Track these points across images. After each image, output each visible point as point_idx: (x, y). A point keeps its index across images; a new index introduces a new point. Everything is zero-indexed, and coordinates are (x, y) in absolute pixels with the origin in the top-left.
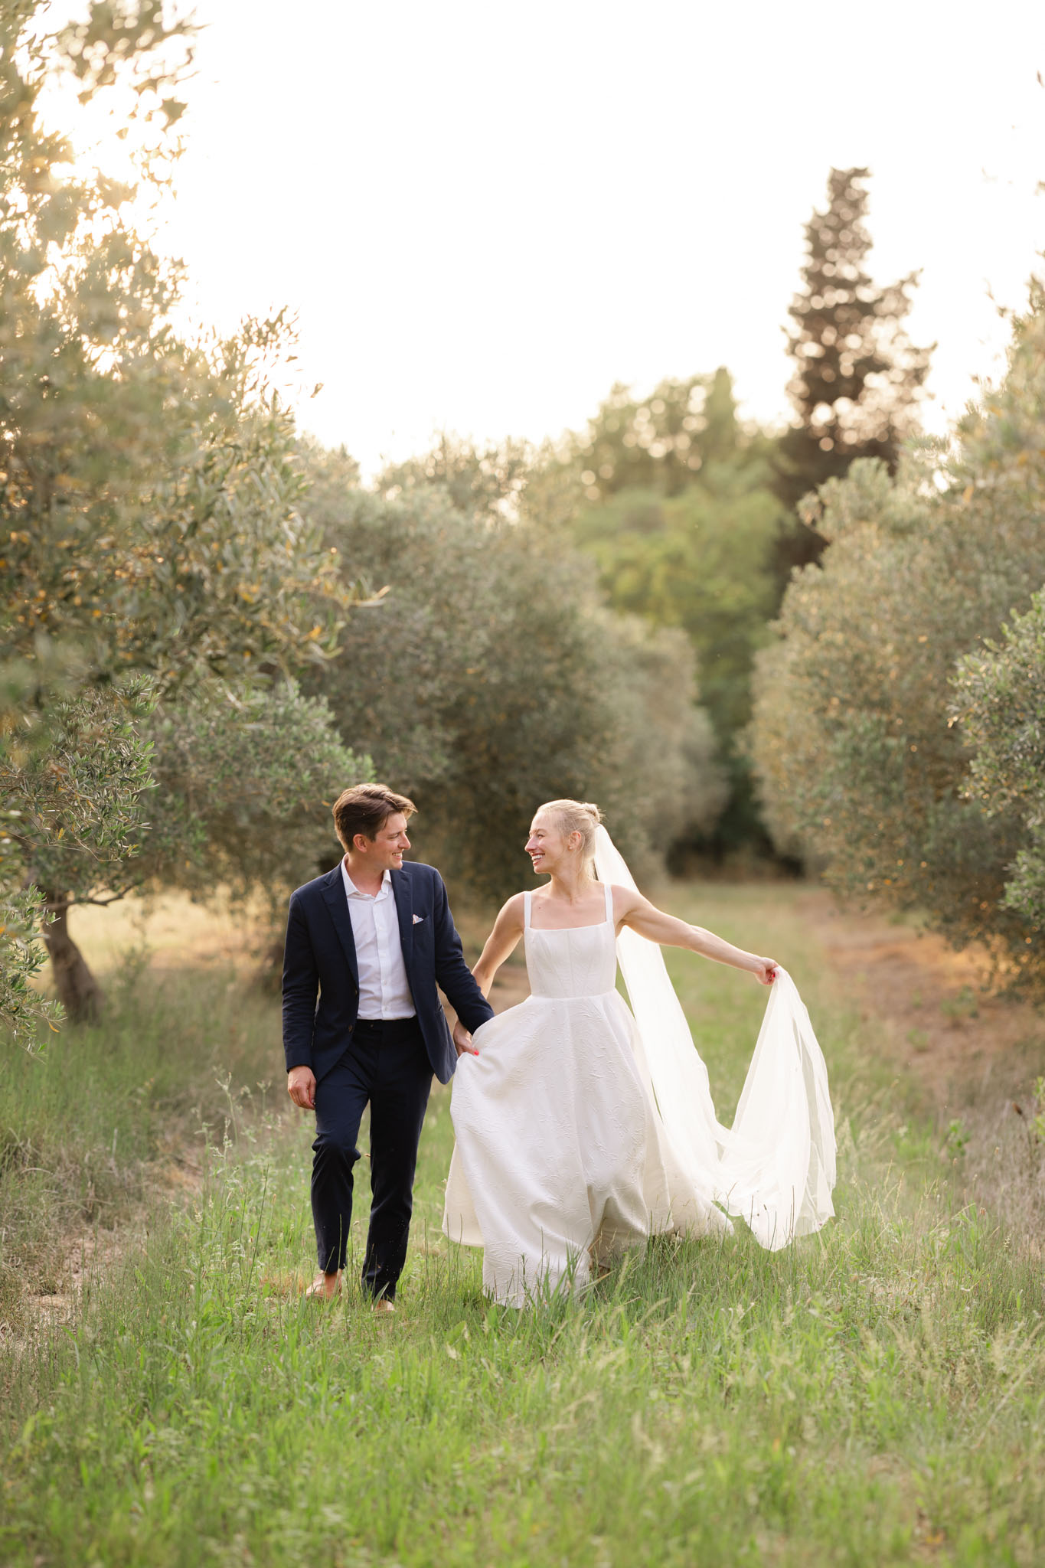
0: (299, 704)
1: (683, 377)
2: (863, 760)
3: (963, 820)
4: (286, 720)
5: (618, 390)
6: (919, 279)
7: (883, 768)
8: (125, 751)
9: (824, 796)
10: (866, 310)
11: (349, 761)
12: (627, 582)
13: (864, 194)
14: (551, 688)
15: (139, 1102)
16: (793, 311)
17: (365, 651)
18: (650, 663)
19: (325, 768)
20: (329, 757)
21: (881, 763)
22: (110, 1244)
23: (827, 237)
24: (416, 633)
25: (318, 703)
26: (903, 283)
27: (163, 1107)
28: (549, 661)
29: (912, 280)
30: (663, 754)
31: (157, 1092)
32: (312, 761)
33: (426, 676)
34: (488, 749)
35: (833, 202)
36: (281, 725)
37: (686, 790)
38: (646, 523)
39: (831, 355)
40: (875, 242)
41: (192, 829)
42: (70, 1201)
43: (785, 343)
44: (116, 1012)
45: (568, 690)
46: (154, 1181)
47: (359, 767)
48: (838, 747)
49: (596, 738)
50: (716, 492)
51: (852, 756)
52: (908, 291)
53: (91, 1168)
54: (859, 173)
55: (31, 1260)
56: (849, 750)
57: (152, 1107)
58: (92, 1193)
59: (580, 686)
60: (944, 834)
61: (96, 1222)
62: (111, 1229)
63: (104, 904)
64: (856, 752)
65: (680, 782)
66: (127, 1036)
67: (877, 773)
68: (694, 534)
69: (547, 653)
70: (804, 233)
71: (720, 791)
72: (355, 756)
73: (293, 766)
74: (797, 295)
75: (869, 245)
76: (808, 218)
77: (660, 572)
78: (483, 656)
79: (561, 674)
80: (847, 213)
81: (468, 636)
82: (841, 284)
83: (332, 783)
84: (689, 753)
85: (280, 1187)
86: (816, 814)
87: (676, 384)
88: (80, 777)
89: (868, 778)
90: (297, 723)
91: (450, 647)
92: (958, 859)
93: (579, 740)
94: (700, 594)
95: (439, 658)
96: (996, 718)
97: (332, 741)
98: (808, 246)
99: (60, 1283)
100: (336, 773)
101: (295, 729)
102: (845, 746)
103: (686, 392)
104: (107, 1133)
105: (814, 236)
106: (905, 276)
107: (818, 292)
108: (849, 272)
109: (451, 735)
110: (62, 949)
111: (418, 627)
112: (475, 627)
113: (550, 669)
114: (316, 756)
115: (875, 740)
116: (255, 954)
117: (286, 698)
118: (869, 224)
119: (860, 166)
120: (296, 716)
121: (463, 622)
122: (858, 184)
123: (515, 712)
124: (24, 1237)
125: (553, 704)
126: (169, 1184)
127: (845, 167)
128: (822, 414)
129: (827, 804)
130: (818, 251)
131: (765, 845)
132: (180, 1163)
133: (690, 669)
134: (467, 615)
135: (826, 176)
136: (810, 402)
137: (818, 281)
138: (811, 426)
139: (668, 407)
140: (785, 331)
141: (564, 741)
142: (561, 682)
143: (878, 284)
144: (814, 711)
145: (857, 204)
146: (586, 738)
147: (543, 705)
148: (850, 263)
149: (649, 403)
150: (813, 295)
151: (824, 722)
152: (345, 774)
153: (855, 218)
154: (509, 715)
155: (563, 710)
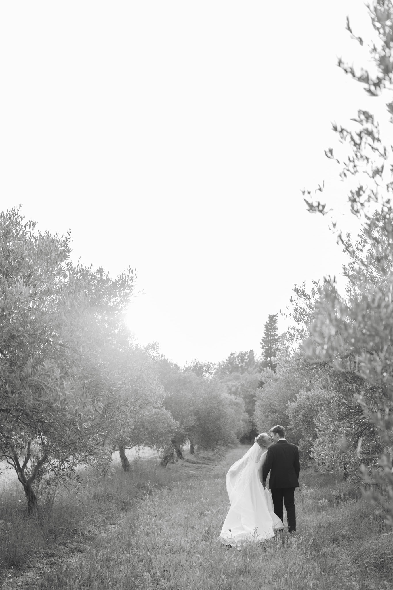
0: (165, 411)
1: (243, 352)
3: (290, 434)
4: (163, 414)
5: (232, 354)
8: (128, 420)
10: (277, 340)
11: (175, 422)
12: (233, 389)
14: (216, 409)
15: (134, 487)
16: (263, 340)
17: (180, 402)
18: (236, 404)
19: (170, 423)
20: (171, 421)
22: (126, 515)
23: (269, 327)
24: (189, 398)
25: (169, 411)
26: (283, 336)
27: (139, 488)
28: (215, 404)
30: (239, 421)
31: (138, 485)
32: (167, 422)
33: (191, 406)
34: (204, 420)
35: (270, 321)
36: (162, 416)
37: (244, 428)
38: (237, 378)
39: (270, 348)
41: (145, 435)
42: (119, 506)
43: (261, 346)
44: (133, 469)
45: (219, 409)
46: (136, 502)
47: (176, 423)
49: (224, 418)
50: (249, 373)
51: (271, 421)
53: (123, 500)
54: (275, 316)
55: (110, 518)
57: (137, 488)
58: (123, 505)
59: (221, 409)
61: (124, 511)
62: (127, 512)
63: (129, 449)
65: (242, 426)
66: (134, 474)
68: (246, 381)
69: (214, 402)
70: (264, 326)
71: (250, 428)
72: (175, 421)
73: (164, 423)
74: (263, 337)
75: (277, 329)
76: (265, 323)
77: (240, 387)
78: (202, 403)
79: (217, 406)
81: (199, 399)
82: (272, 336)
83: (171, 426)
84: (244, 420)
85: (159, 504)
88: (119, 425)
90: (165, 415)
91: (196, 401)
93: (221, 419)
94: (247, 391)
95: (193, 403)
96: (294, 414)
97: (171, 418)
98: (265, 329)
99: (115, 523)
100: (172, 424)
101: (164, 416)
103: (245, 354)
104: (127, 493)
105: (266, 327)
108: (273, 334)
109: (196, 418)
110: (123, 457)
111: (189, 397)
112: (200, 398)
113: (216, 405)
114: (168, 421)
116: (160, 458)
117: (163, 410)
118: (277, 325)
119: (275, 314)
120: (165, 414)
121: (198, 396)
122: (275, 318)
123: (209, 413)
124: (109, 513)
126: (139, 503)
127: (272, 314)
128: (269, 359)
130: (267, 330)
132: (142, 499)
133: (244, 405)
134: (199, 395)
135: (268, 316)
136: (267, 357)
137: (268, 335)
138: (267, 361)
139: (241, 357)
140: (262, 344)
141: (218, 419)
142: (217, 408)
143: (279, 335)
144: (264, 413)
145: (275, 321)
146: (222, 418)
147: (214, 412)
148: (273, 332)
149: (238, 357)
150: (267, 338)
151: (265, 415)
152: (174, 424)
153: (274, 324)
154: (208, 414)
155: (218, 413)
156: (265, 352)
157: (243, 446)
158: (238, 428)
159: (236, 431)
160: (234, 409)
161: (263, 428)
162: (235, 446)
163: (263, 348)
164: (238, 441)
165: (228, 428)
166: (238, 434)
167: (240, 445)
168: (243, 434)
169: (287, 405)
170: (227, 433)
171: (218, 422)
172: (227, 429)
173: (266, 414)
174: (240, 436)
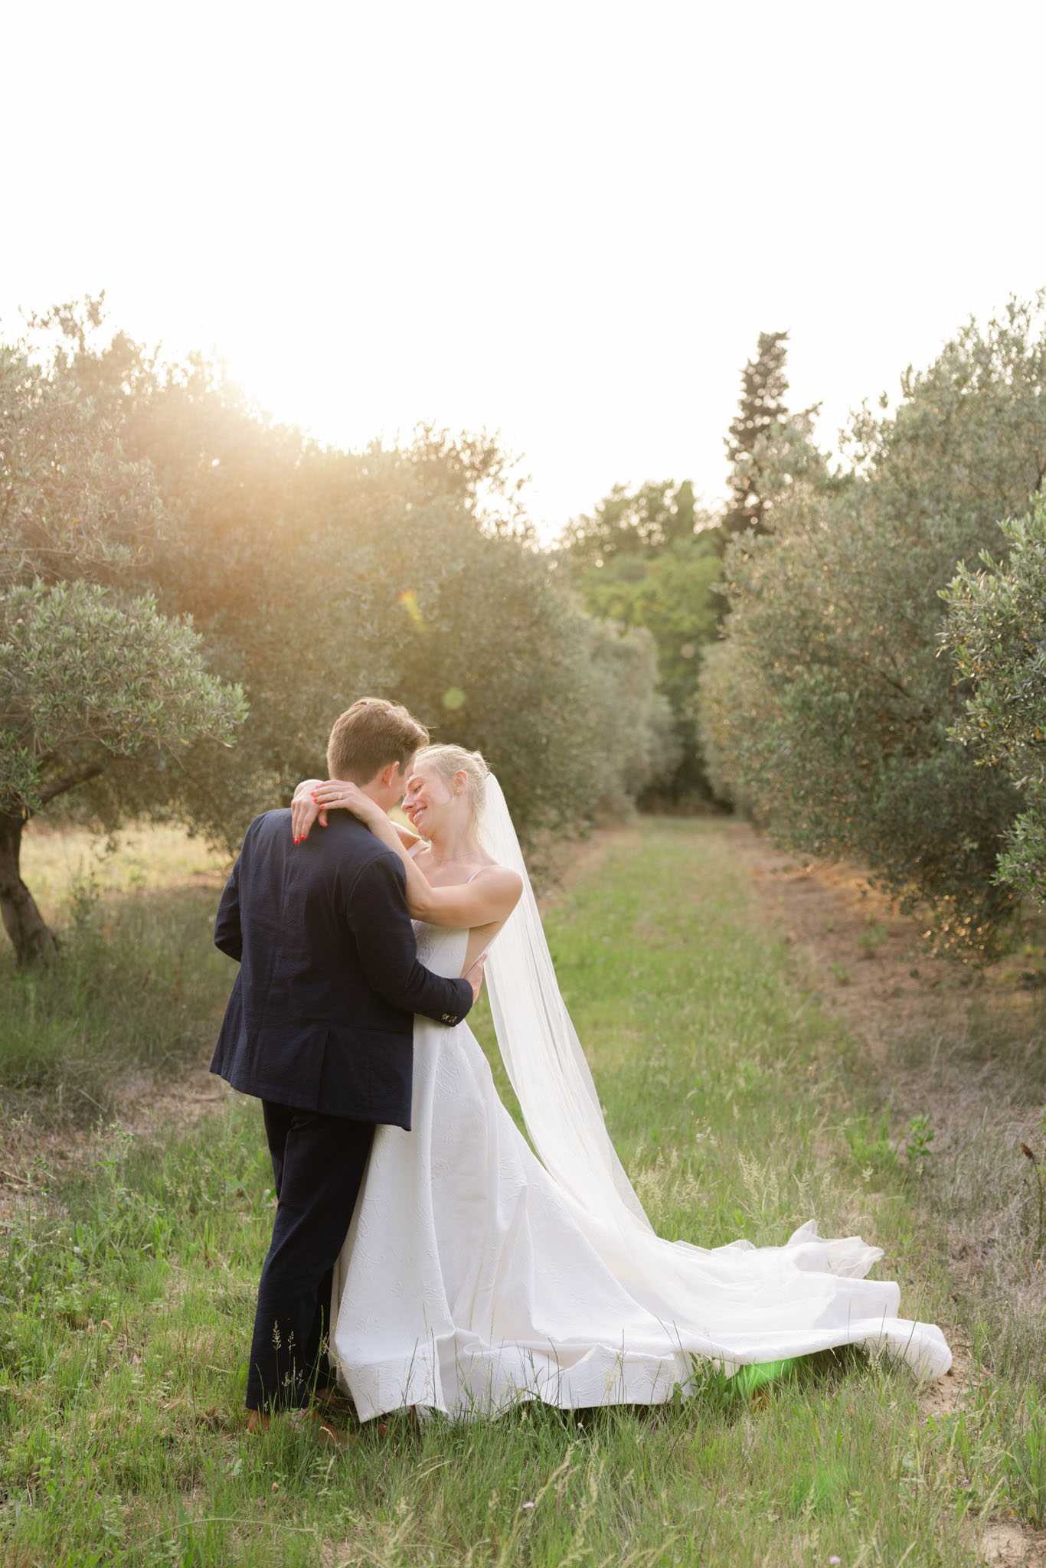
1: (658, 480)
2: (812, 714)
5: (617, 490)
6: (820, 409)
7: (833, 724)
9: (771, 751)
13: (784, 352)
14: (519, 652)
16: (733, 430)
18: (625, 654)
20: (190, 682)
21: (830, 718)
23: (757, 379)
25: (182, 623)
26: (808, 412)
28: (517, 628)
29: (814, 409)
30: (632, 722)
35: (762, 355)
37: (651, 752)
38: (633, 576)
40: (790, 384)
43: (726, 450)
45: (534, 653)
48: (788, 700)
49: (560, 698)
50: (680, 556)
51: (801, 710)
52: (812, 417)
54: (782, 336)
56: (799, 704)
59: (547, 652)
60: (897, 792)
64: (806, 706)
65: (646, 746)
67: (827, 728)
68: (665, 583)
69: (516, 621)
70: (742, 376)
71: (677, 754)
72: (224, 684)
74: (736, 419)
75: (786, 386)
76: (744, 366)
77: (639, 605)
79: (529, 640)
80: (772, 364)
82: (766, 412)
84: (652, 725)
86: (762, 768)
87: (654, 486)
89: (818, 732)
90: (151, 644)
92: (911, 818)
93: (546, 701)
94: (666, 620)
97: (194, 666)
98: (744, 386)
102: (794, 700)
103: (662, 492)
105: (749, 379)
106: (810, 407)
107: (750, 417)
108: (772, 404)
115: (827, 693)
118: (787, 372)
119: (781, 331)
122: (780, 344)
125: (519, 665)
127: (770, 331)
128: (753, 499)
129: (774, 759)
130: (751, 388)
131: (708, 792)
133: (653, 660)
135: (757, 338)
136: (744, 491)
137: (751, 409)
138: (744, 508)
139: (651, 501)
140: (727, 443)
141: (532, 700)
142: (529, 646)
143: (792, 412)
144: (764, 667)
145: (779, 358)
146: (552, 698)
147: (511, 666)
148: (773, 398)
149: (637, 499)
150: (747, 419)
151: (771, 676)
152: (210, 705)
153: (777, 367)
154: (482, 676)
155: (529, 671)
156: (742, 472)
157: (649, 822)
158: (631, 752)
159: (620, 761)
160: (616, 674)
161: (760, 746)
162: (619, 820)
163: (732, 455)
164: (628, 802)
165: (580, 745)
166: (629, 775)
167: (635, 818)
168: (648, 778)
169: (940, 594)
170: (576, 767)
171: (531, 718)
172: (574, 752)
173: (778, 669)
174: (638, 785)
